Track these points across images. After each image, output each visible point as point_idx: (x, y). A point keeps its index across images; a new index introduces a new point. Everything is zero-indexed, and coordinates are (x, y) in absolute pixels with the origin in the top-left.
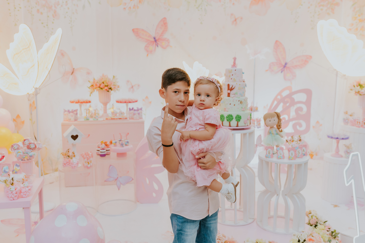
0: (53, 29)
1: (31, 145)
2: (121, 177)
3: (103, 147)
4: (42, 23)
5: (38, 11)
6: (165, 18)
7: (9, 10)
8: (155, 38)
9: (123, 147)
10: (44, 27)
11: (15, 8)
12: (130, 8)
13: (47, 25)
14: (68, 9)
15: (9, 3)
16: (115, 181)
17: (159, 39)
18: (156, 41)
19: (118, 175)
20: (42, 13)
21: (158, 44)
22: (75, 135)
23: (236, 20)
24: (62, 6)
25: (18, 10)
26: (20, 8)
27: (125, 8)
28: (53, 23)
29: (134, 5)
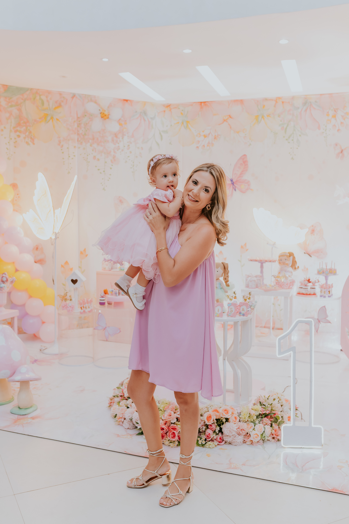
0: (110, 175)
1: (3, 278)
2: (109, 327)
3: (102, 295)
4: (99, 170)
5: (94, 158)
6: (245, 155)
7: (63, 159)
8: (232, 180)
9: (117, 296)
10: (101, 173)
11: (69, 157)
12: (204, 146)
13: (104, 171)
14: (131, 152)
15: (63, 153)
16: (103, 330)
17: (237, 181)
18: (233, 184)
19: (106, 324)
20: (98, 160)
21: (235, 187)
22: (74, 279)
23: (342, 152)
24: (122, 150)
25: (72, 159)
26: (74, 156)
27: (198, 147)
28: (111, 168)
29: (209, 143)
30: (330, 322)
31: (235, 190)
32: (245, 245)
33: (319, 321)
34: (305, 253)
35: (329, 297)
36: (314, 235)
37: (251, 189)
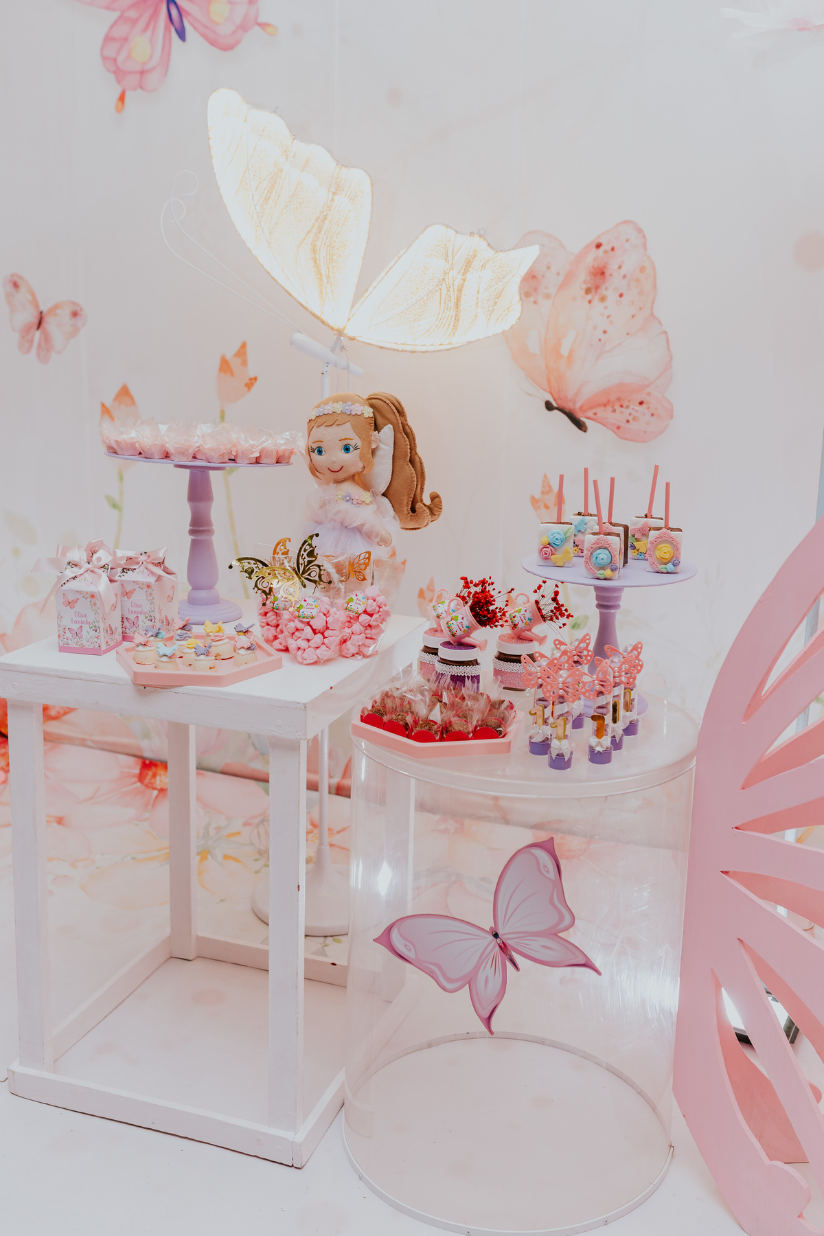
30: (588, 965)
31: (182, 34)
32: (242, 352)
33: (504, 947)
34: (549, 406)
35: (599, 758)
36: (603, 299)
37: (263, 26)
